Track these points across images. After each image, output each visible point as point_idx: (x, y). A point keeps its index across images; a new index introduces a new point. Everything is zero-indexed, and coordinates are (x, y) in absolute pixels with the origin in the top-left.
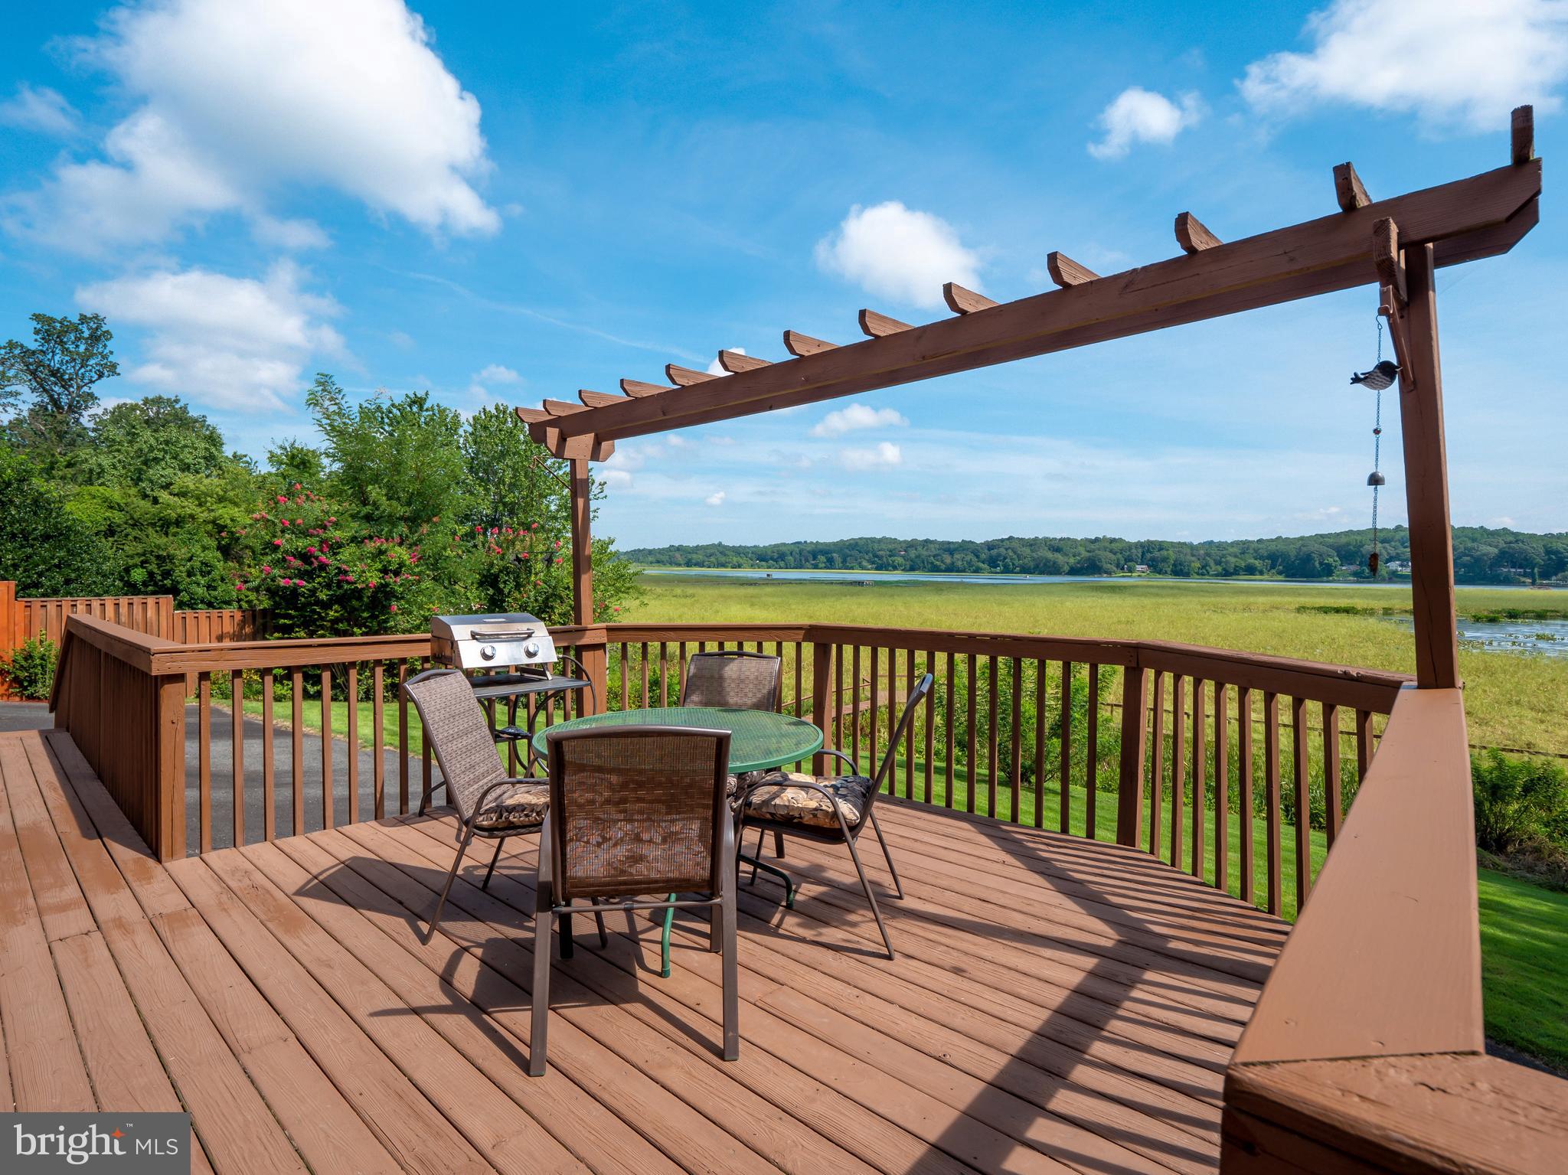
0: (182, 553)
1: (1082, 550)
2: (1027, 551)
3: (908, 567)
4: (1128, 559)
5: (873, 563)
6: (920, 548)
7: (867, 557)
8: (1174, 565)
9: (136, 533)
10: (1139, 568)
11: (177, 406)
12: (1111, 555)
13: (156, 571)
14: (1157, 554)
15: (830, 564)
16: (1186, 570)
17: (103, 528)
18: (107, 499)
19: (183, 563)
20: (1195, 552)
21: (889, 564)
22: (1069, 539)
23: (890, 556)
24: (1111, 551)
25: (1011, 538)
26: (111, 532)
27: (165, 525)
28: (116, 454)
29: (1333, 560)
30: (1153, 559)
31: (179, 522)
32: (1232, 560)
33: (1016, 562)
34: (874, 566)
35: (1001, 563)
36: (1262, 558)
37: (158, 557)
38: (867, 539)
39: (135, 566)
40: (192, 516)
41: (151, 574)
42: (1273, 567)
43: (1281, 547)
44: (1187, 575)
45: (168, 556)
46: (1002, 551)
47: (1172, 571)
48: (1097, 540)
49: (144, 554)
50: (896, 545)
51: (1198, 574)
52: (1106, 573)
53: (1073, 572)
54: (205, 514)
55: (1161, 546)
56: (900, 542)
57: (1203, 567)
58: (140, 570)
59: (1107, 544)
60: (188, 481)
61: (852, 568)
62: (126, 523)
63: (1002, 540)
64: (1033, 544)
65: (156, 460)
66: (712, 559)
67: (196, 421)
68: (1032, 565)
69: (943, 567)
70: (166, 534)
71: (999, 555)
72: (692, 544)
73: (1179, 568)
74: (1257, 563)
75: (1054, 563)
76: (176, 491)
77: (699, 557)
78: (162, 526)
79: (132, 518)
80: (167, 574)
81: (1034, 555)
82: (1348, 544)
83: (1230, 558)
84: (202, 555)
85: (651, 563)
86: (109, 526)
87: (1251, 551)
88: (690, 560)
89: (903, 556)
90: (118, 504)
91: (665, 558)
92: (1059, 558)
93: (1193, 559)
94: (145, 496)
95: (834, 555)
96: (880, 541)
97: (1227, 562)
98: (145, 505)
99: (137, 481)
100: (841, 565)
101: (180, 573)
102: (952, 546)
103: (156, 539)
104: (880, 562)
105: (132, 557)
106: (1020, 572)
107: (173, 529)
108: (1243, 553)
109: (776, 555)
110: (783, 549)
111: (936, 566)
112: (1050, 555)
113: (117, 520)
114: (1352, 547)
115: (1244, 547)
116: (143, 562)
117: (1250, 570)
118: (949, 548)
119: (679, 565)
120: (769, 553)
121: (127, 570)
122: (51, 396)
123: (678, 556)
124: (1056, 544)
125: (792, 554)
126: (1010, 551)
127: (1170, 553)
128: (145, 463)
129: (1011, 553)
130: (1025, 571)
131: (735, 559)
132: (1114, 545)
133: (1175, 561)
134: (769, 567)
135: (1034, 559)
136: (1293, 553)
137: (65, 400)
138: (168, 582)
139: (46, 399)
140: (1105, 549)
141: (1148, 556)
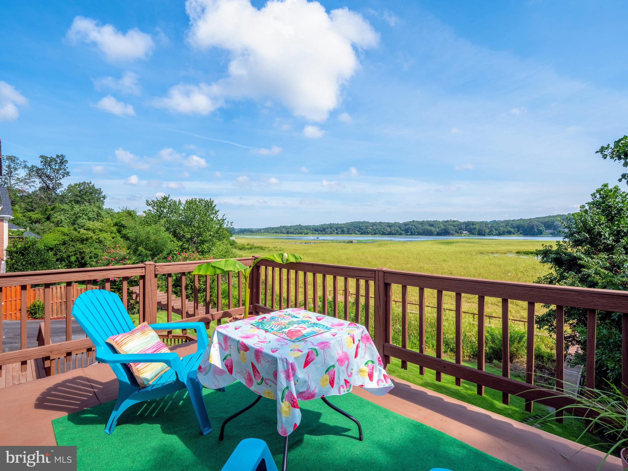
0: (87, 251)
1: (441, 225)
2: (420, 226)
3: (373, 233)
4: (460, 229)
5: (359, 232)
6: (378, 225)
7: (357, 229)
8: (479, 231)
9: (72, 243)
10: (464, 232)
12: (453, 227)
13: (79, 257)
14: (472, 227)
15: (343, 232)
16: (483, 233)
17: (61, 242)
18: (63, 232)
19: (88, 254)
20: (487, 226)
21: (366, 232)
22: (436, 221)
23: (366, 229)
24: (453, 226)
25: (413, 221)
26: (64, 244)
27: (83, 241)
28: (66, 215)
29: (542, 228)
30: (470, 229)
31: (87, 239)
32: (502, 228)
33: (416, 231)
34: (360, 233)
35: (410, 231)
36: (514, 228)
37: (80, 252)
38: (357, 222)
39: (72, 255)
40: (91, 237)
41: (77, 258)
42: (518, 231)
43: (522, 223)
44: (484, 235)
45: (83, 252)
46: (410, 226)
47: (478, 233)
48: (448, 221)
49: (75, 251)
50: (368, 224)
51: (488, 234)
52: (451, 234)
53: (438, 234)
54: (96, 236)
55: (473, 223)
56: (370, 223)
57: (490, 232)
58: (74, 257)
59: (452, 223)
60: (90, 224)
61: (351, 234)
62: (69, 240)
63: (410, 222)
64: (422, 223)
65: (80, 217)
66: (297, 231)
68: (422, 231)
69: (387, 233)
70: (83, 244)
71: (409, 228)
72: (289, 225)
73: (480, 232)
74: (512, 230)
75: (431, 231)
76: (86, 228)
77: (291, 230)
78: (81, 241)
79: (71, 238)
80: (83, 258)
81: (423, 227)
82: (548, 221)
83: (500, 228)
84: (95, 251)
85: (273, 233)
86: (64, 241)
87: (510, 225)
88: (288, 231)
89: (371, 229)
90: (67, 234)
91: (278, 231)
92: (433, 229)
93: (486, 228)
94: (75, 230)
95: (344, 228)
96: (362, 223)
97: (500, 230)
98: (76, 233)
99: (73, 224)
100: (347, 233)
101: (87, 258)
102: (390, 224)
103: (79, 246)
104: (362, 231)
105: (71, 252)
107: (85, 242)
108: (506, 226)
109: (321, 229)
110: (324, 226)
111: (384, 233)
112: (429, 228)
113: (66, 239)
114: (550, 223)
115: (507, 223)
116: (75, 254)
117: (509, 233)
118: (389, 225)
119: (284, 233)
120: (319, 228)
121: (69, 257)
122: (46, 184)
123: (284, 230)
124: (431, 223)
125: (328, 228)
126: (413, 226)
127: (477, 226)
128: (76, 217)
129: (413, 227)
130: (419, 234)
131: (305, 231)
132: (454, 223)
133: (479, 229)
134: (319, 234)
135: (423, 229)
136: (526, 226)
137: (51, 186)
138: (83, 261)
139: (44, 185)
140: (451, 225)
141: (468, 227)
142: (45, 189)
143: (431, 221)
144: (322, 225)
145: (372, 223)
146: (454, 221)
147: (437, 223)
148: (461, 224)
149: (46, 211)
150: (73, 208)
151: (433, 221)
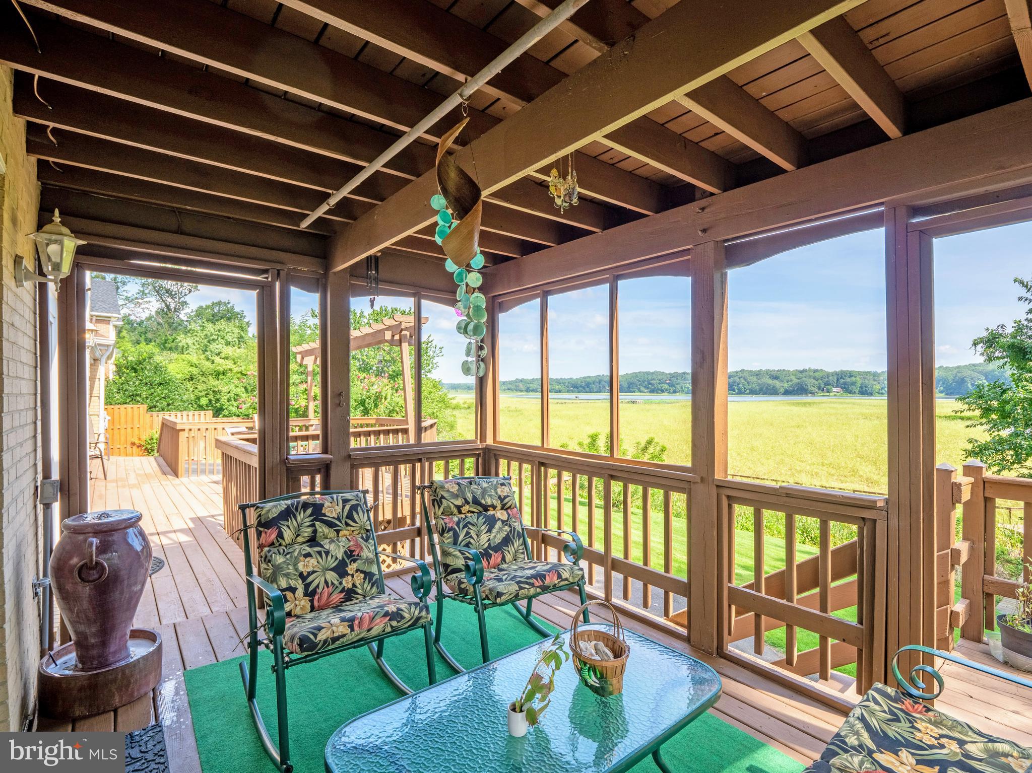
0: (225, 389)
1: (793, 378)
2: (754, 379)
3: (671, 391)
4: (827, 384)
5: (648, 388)
6: (679, 378)
7: (644, 385)
8: (861, 387)
9: (203, 379)
10: (834, 389)
11: (229, 306)
12: (814, 381)
13: (212, 399)
14: (848, 380)
17: (188, 377)
18: (190, 361)
19: (226, 394)
20: (876, 378)
21: (658, 389)
22: (784, 370)
23: (660, 383)
24: (814, 378)
25: (742, 371)
26: (191, 379)
27: (218, 375)
28: (195, 338)
30: (845, 384)
31: (224, 373)
33: (746, 387)
34: (649, 390)
35: (735, 387)
37: (214, 392)
38: (644, 372)
39: (203, 396)
40: (230, 370)
41: (210, 401)
43: (942, 374)
44: (871, 394)
45: (219, 391)
46: (737, 379)
47: (859, 391)
48: (804, 371)
49: (207, 390)
50: (663, 376)
51: (879, 393)
52: (811, 393)
53: (787, 393)
54: (237, 368)
55: (851, 374)
56: (666, 374)
57: (883, 388)
58: (205, 399)
59: (812, 374)
60: (228, 351)
61: (634, 392)
62: (199, 374)
63: (737, 372)
64: (758, 374)
65: (214, 340)
67: (238, 314)
68: (758, 388)
70: (218, 379)
71: (735, 382)
73: (864, 389)
75: (774, 387)
76: (223, 356)
77: (534, 386)
78: (216, 375)
79: (202, 371)
80: (218, 400)
81: (759, 381)
84: (235, 390)
85: (505, 390)
86: (191, 375)
88: (528, 388)
89: (668, 384)
90: (195, 364)
91: (513, 387)
92: (777, 383)
93: (875, 383)
94: (208, 359)
96: (653, 373)
98: (208, 364)
99: (205, 351)
100: (626, 390)
101: (224, 400)
103: (212, 382)
104: (653, 388)
105: (201, 392)
106: (749, 394)
107: (221, 377)
109: (584, 384)
110: (588, 380)
112: (770, 382)
113: (195, 373)
116: (206, 394)
119: (522, 391)
120: (579, 382)
121: (198, 398)
122: (166, 304)
123: (521, 385)
124: (775, 374)
125: (594, 383)
126: (742, 379)
127: (858, 378)
128: (209, 342)
129: (743, 381)
130: (753, 392)
131: (557, 387)
132: (816, 374)
133: (861, 384)
134: (579, 392)
135: (759, 385)
136: (951, 378)
137: (172, 306)
138: (218, 405)
139: (164, 305)
140: (810, 377)
141: (842, 381)
142: (165, 312)
143: (774, 371)
144: (584, 378)
145: (670, 374)
146: (816, 371)
147: (784, 373)
148: (828, 375)
149: (166, 343)
150: (203, 328)
151: (778, 371)
